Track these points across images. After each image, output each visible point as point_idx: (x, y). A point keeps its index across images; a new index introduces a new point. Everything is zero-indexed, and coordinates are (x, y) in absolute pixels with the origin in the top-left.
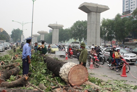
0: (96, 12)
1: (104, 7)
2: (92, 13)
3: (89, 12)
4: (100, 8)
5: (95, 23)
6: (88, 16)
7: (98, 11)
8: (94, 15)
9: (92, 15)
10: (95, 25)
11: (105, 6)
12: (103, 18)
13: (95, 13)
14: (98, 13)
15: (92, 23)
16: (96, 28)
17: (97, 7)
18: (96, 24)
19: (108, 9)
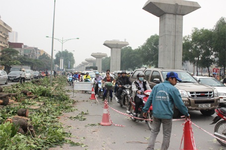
0: (175, 14)
1: (189, 5)
2: (167, 16)
3: (162, 15)
4: (182, 6)
5: (173, 33)
6: (160, 21)
7: (178, 12)
8: (169, 19)
9: (167, 20)
10: (172, 38)
11: (193, 3)
12: (195, 28)
13: (172, 16)
14: (177, 16)
15: (167, 33)
16: (175, 43)
17: (177, 4)
18: (175, 36)
19: (199, 8)
